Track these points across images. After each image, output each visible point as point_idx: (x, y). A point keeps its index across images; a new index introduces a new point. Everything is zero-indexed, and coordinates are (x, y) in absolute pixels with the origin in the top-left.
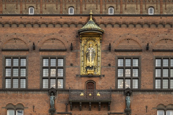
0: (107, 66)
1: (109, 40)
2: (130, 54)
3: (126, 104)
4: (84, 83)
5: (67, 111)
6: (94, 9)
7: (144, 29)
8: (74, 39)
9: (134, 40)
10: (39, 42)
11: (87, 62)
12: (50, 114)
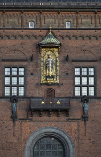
0: (65, 75)
1: (67, 51)
2: (86, 64)
4: (44, 91)
5: (28, 117)
6: (53, 23)
7: (99, 42)
8: (34, 50)
9: (90, 51)
12: (12, 120)
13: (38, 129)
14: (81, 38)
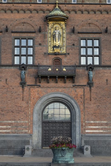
0: (71, 46)
1: (73, 24)
2: (91, 36)
3: (89, 78)
4: (51, 60)
5: (36, 84)
7: (103, 16)
8: (42, 23)
9: (95, 24)
10: (11, 25)
11: (53, 42)
12: (21, 86)
13: (45, 94)
14: (87, 12)
